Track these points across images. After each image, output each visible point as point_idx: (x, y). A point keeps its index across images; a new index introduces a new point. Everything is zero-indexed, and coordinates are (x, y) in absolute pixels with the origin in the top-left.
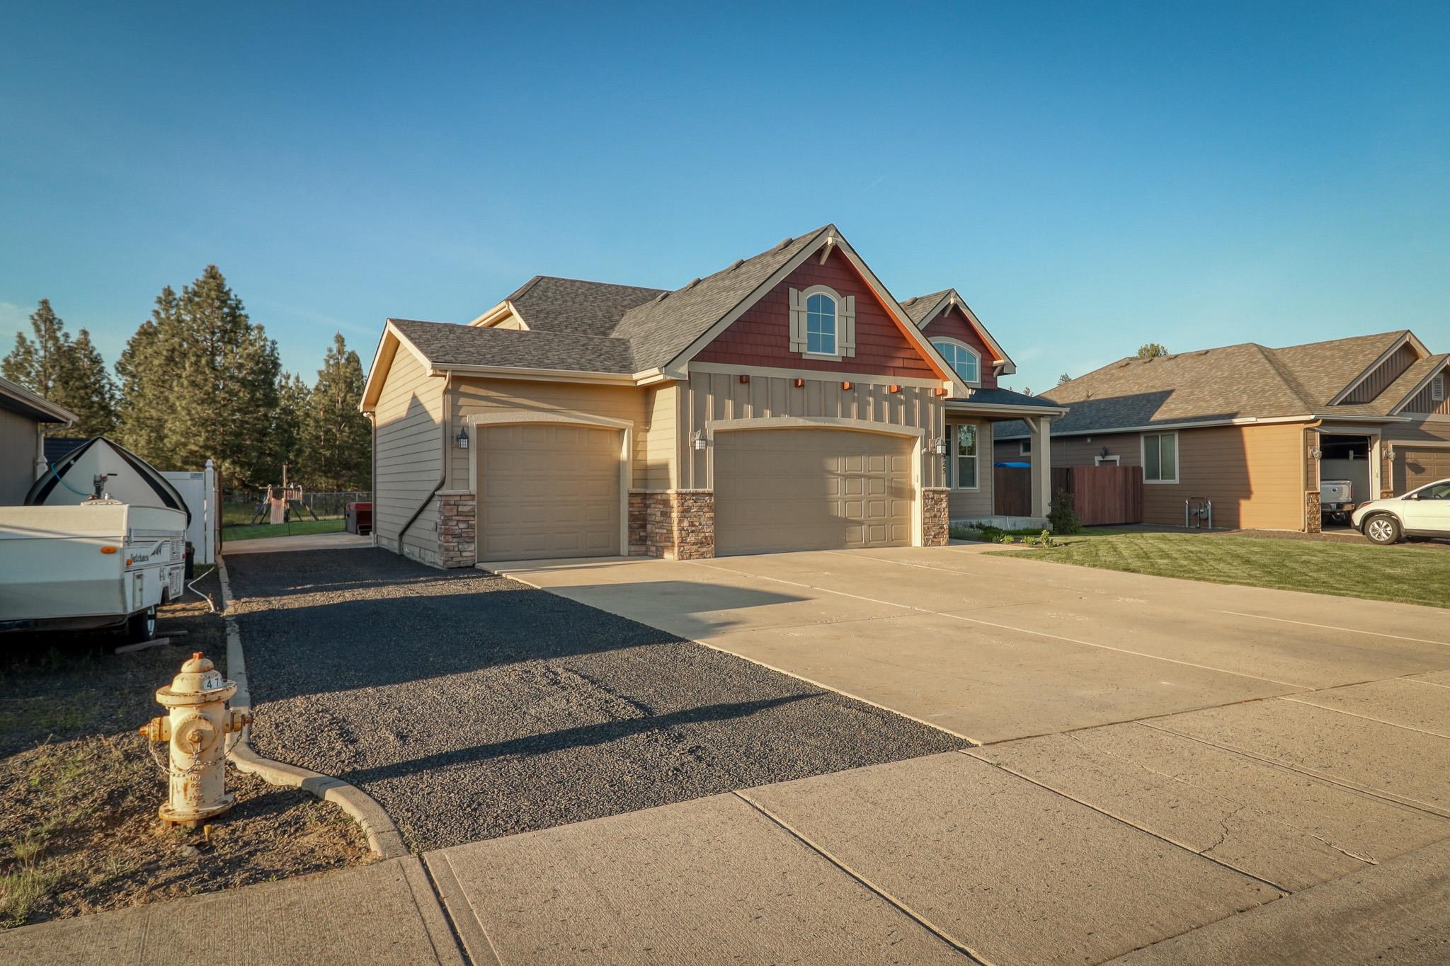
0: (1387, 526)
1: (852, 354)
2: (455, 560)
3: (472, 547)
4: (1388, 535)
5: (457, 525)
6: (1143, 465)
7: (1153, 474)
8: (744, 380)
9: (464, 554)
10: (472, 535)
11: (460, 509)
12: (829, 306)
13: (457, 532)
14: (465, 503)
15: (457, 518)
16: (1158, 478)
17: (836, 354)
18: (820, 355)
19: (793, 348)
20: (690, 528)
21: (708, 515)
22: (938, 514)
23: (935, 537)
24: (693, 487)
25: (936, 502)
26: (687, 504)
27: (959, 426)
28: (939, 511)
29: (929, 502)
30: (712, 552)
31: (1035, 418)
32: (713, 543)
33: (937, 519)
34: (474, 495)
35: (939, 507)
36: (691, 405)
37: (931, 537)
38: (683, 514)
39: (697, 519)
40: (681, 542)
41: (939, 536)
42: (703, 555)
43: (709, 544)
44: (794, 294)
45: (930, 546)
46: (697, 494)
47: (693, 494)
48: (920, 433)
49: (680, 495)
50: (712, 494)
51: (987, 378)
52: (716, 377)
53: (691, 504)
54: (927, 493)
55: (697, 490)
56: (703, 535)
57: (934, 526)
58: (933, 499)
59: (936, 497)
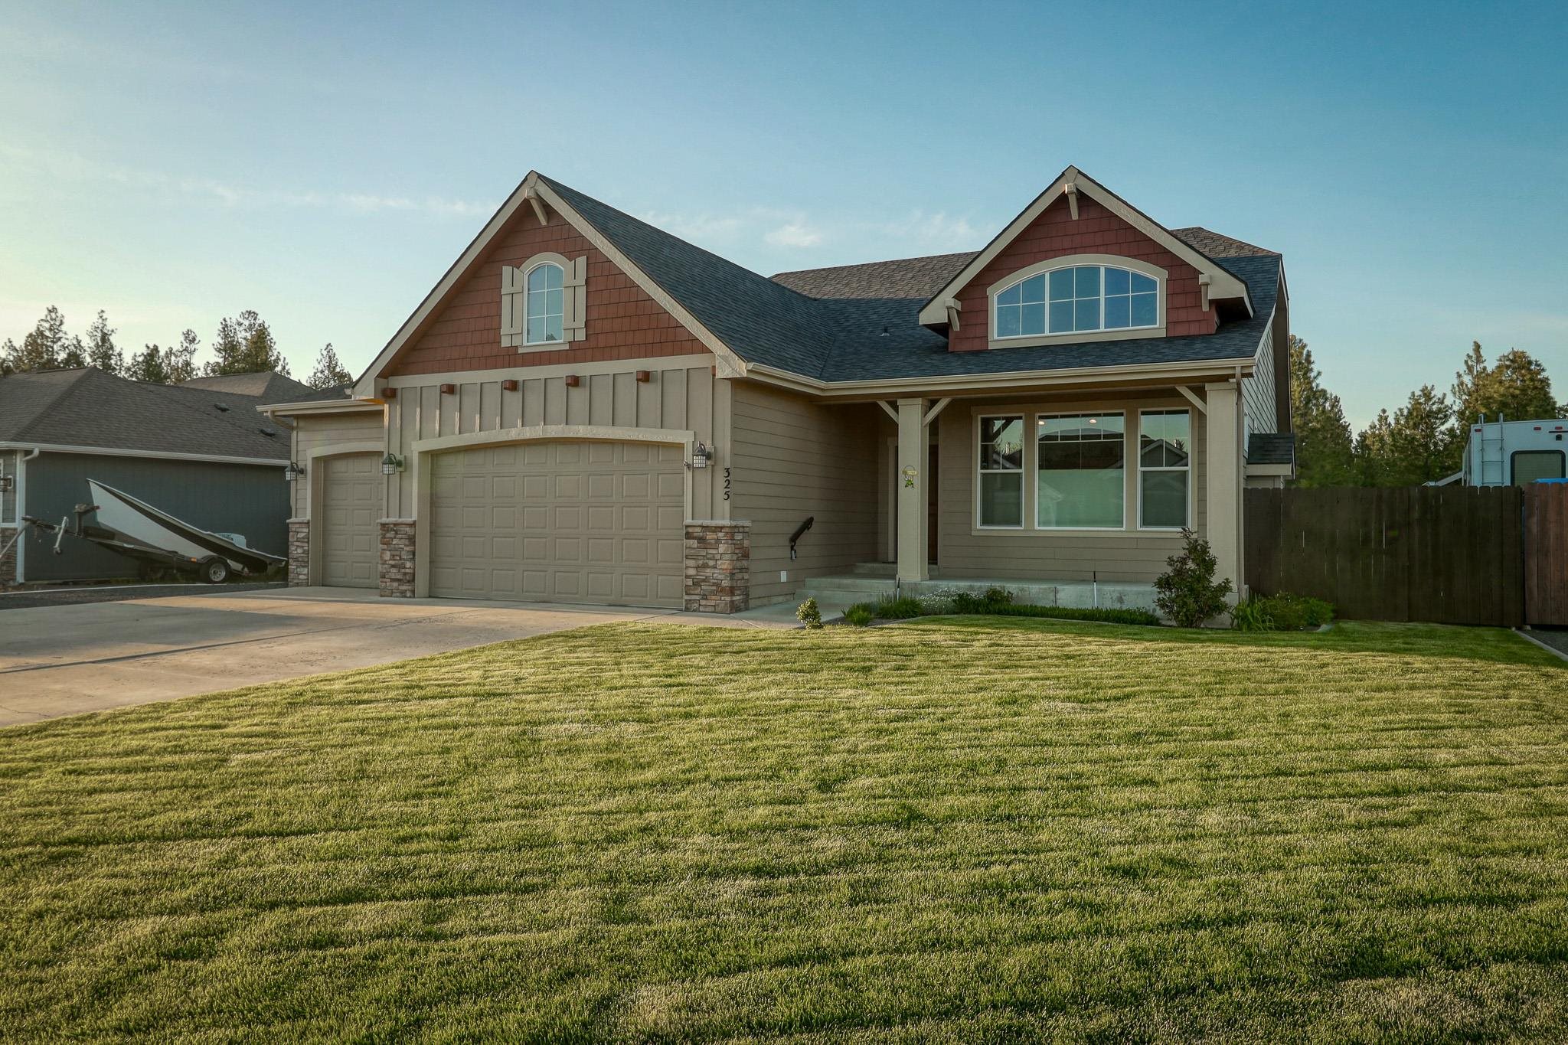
1: (581, 336)
3: (306, 570)
5: (296, 549)
8: (449, 389)
9: (301, 577)
10: (306, 560)
11: (299, 535)
12: (557, 277)
13: (296, 556)
14: (301, 530)
15: (297, 544)
17: (565, 343)
18: (543, 345)
19: (505, 342)
20: (391, 562)
21: (408, 549)
22: (711, 563)
23: (706, 599)
24: (400, 517)
25: (709, 544)
26: (388, 535)
27: (1143, 413)
28: (713, 558)
29: (694, 543)
30: (413, 592)
31: (1199, 387)
32: (414, 580)
33: (708, 570)
34: (308, 523)
35: (714, 551)
36: (398, 426)
37: (697, 598)
38: (385, 547)
39: (398, 553)
40: (383, 577)
41: (713, 597)
42: (403, 594)
43: (409, 582)
44: (507, 270)
45: (694, 611)
46: (398, 524)
47: (395, 525)
48: (685, 438)
49: (383, 525)
50: (413, 525)
51: (1183, 315)
52: (424, 390)
53: (392, 536)
54: (690, 530)
55: (400, 520)
56: (403, 570)
57: (704, 580)
58: (701, 540)
59: (710, 536)
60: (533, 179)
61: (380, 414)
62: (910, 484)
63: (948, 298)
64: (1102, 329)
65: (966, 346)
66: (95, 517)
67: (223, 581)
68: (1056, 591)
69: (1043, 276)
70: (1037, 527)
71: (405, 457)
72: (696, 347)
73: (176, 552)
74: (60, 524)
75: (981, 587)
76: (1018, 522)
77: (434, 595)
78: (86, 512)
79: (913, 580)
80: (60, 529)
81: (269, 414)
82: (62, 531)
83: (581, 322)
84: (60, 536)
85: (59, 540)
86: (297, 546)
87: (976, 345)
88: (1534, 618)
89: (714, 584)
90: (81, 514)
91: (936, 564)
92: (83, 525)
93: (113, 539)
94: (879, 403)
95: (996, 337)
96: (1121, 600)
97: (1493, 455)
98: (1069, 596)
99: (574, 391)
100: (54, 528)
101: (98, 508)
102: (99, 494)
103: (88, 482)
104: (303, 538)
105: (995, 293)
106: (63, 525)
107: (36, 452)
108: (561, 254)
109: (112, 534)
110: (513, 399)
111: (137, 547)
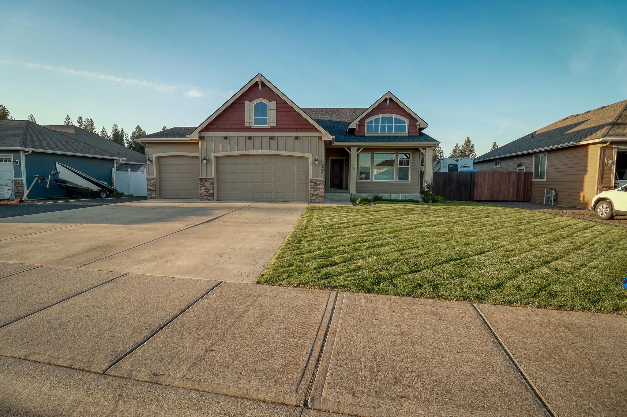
0: (607, 208)
1: (274, 124)
2: (150, 197)
3: (155, 193)
4: (606, 213)
5: (150, 187)
6: (533, 171)
7: (536, 177)
8: (226, 138)
9: (152, 195)
10: (155, 190)
11: (151, 182)
12: (265, 106)
13: (150, 189)
14: (152, 180)
15: (150, 185)
16: (538, 178)
17: (268, 126)
18: (261, 126)
19: (247, 124)
20: (204, 190)
21: (211, 186)
22: (318, 190)
23: (316, 199)
24: (207, 176)
25: (318, 184)
26: (203, 182)
27: (400, 153)
28: (319, 188)
29: (313, 184)
30: (213, 199)
31: (424, 148)
32: (213, 196)
33: (317, 191)
34: (155, 178)
35: (319, 186)
36: (205, 148)
37: (314, 199)
38: (202, 186)
39: (207, 187)
40: (201, 195)
41: (319, 199)
42: (210, 200)
43: (212, 196)
44: (247, 103)
45: (313, 202)
46: (207, 179)
47: (205, 179)
48: (310, 155)
49: (201, 179)
50: (212, 179)
51: (412, 131)
52: (215, 137)
53: (204, 182)
54: (312, 181)
55: (207, 177)
56: (209, 193)
57: (316, 194)
58: (315, 183)
59: (318, 182)
60: (259, 76)
61: (198, 143)
62: (354, 169)
63: (357, 121)
64: (393, 132)
65: (359, 134)
66: (58, 175)
67: (105, 198)
68: (391, 195)
69: (379, 118)
70: (374, 180)
71: (208, 158)
72: (316, 130)
73: (89, 188)
74: (48, 178)
75: (372, 195)
76: (369, 179)
77: (218, 200)
78: (56, 174)
79: (355, 193)
80: (48, 180)
81: (140, 142)
82: (49, 181)
83: (275, 120)
84: (48, 183)
85: (48, 184)
86: (150, 186)
87: (362, 134)
88: (475, 199)
89: (319, 195)
90: (54, 175)
91: (348, 189)
92: (55, 178)
93: (66, 183)
94: (345, 148)
95: (367, 133)
96: (406, 197)
97: (445, 165)
98: (394, 196)
99: (272, 141)
100: (46, 180)
101: (59, 172)
102: (59, 167)
103: (55, 163)
104: (153, 183)
105: (367, 121)
106: (49, 179)
107: (31, 152)
108: (267, 99)
109: (64, 182)
110: (249, 142)
111: (75, 186)
